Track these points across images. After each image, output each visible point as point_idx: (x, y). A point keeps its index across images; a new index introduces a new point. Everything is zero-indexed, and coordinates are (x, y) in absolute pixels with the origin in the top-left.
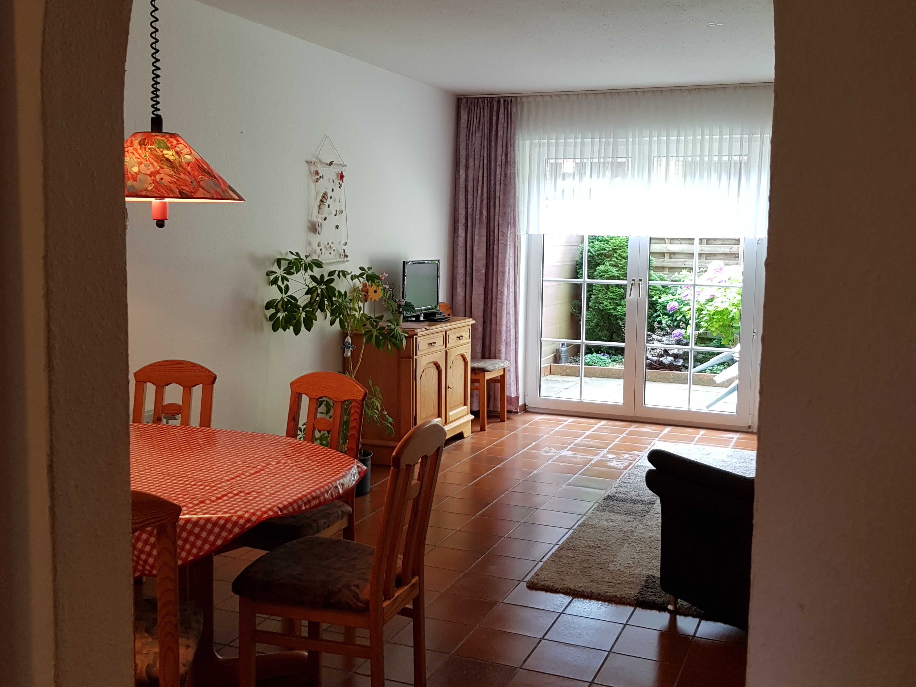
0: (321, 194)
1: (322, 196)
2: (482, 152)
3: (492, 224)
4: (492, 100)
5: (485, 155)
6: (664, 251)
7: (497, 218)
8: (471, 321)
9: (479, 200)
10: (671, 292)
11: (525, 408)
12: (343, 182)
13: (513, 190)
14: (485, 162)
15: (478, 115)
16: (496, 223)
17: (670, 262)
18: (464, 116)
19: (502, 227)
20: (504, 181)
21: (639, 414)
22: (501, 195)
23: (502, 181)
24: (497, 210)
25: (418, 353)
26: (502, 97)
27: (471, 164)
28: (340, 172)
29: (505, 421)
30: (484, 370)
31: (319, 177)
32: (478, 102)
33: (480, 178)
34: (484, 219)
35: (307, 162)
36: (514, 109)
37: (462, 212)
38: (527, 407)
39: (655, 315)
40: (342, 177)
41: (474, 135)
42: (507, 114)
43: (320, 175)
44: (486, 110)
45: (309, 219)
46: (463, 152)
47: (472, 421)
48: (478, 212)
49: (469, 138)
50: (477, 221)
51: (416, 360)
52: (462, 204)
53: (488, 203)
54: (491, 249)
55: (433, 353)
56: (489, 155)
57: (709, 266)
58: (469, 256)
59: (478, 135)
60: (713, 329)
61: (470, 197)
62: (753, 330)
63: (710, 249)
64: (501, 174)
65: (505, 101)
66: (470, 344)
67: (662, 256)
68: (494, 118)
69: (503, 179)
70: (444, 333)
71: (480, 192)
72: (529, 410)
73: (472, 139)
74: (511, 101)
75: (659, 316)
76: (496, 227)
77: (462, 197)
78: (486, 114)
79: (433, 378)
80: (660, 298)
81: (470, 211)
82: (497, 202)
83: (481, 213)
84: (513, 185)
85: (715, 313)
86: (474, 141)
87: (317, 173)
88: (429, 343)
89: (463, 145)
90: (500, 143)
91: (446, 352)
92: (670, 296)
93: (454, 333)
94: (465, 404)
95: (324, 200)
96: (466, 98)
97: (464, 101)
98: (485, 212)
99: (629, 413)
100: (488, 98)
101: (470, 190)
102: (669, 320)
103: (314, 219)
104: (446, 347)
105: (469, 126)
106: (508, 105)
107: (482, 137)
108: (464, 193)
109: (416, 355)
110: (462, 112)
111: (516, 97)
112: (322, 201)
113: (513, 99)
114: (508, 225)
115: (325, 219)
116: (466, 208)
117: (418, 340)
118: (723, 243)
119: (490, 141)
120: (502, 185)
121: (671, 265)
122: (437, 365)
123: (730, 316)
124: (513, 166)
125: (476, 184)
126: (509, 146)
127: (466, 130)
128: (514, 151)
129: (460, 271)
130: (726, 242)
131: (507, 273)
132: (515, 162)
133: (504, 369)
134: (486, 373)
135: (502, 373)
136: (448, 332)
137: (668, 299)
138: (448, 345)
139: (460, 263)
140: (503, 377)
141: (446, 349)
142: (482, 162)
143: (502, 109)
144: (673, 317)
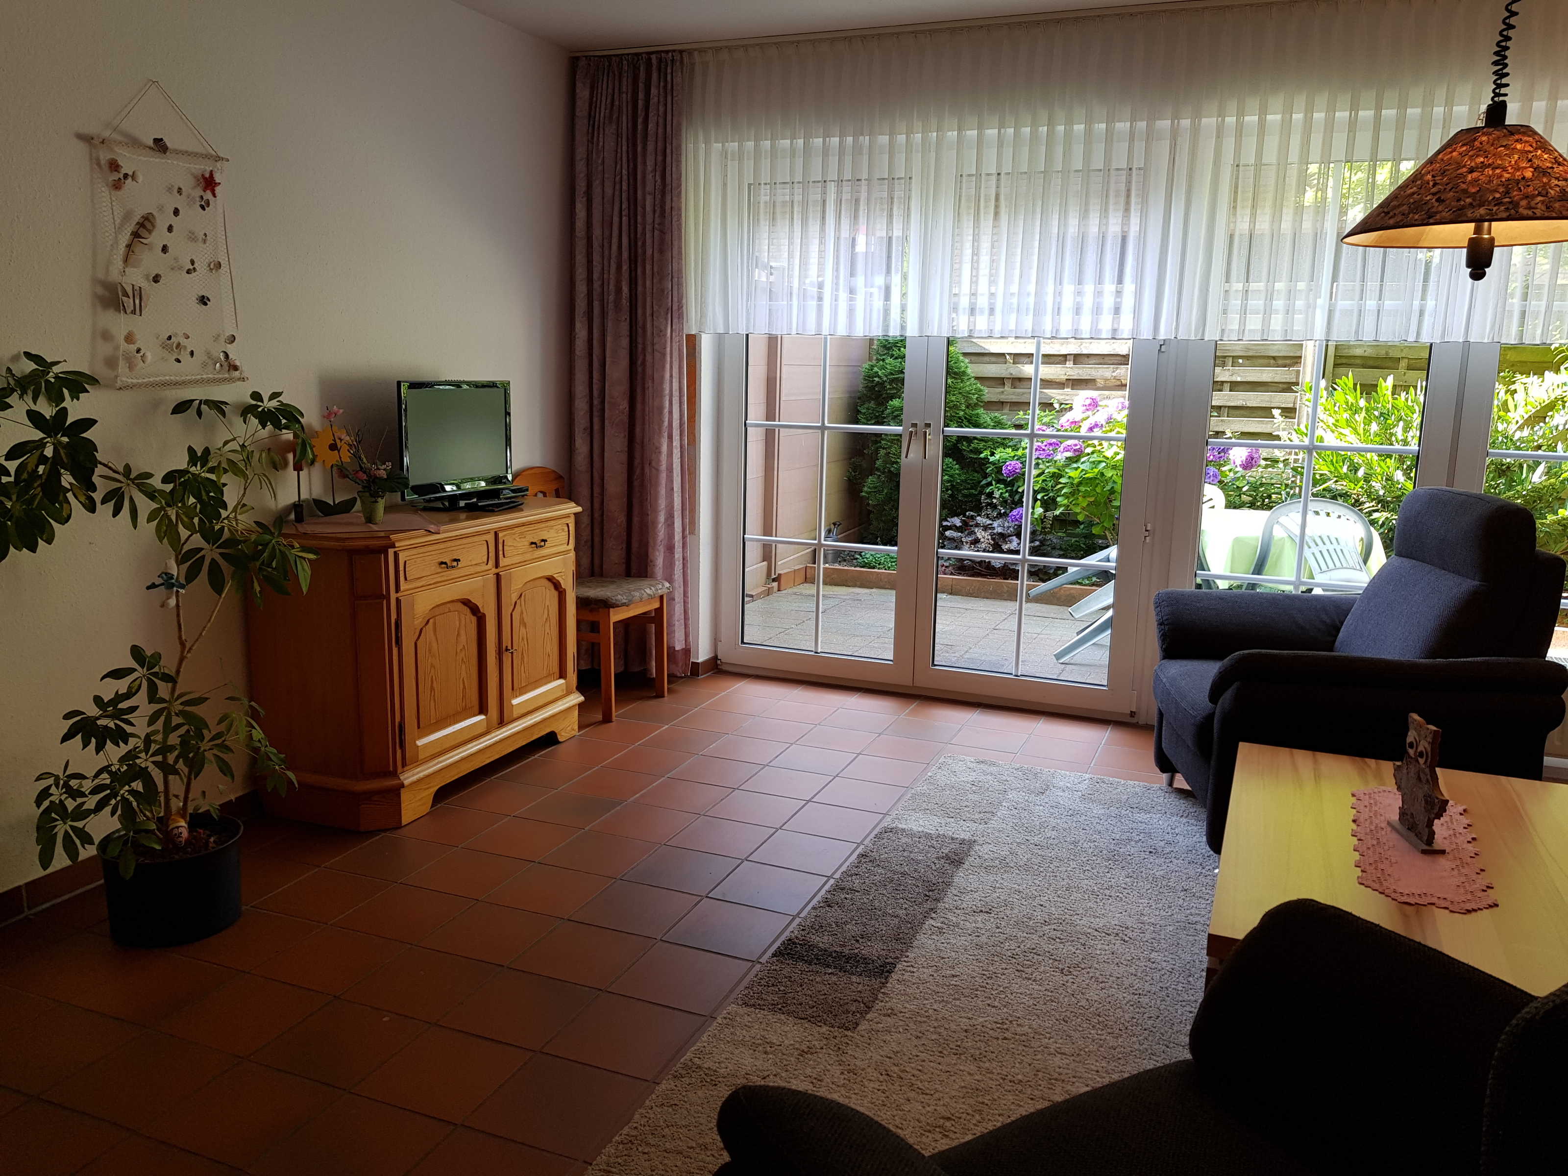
0: (137, 218)
1: (138, 223)
2: (618, 167)
3: (640, 311)
4: (638, 60)
5: (624, 172)
6: (1002, 376)
7: (649, 299)
8: (572, 508)
9: (613, 266)
10: (1010, 444)
11: (717, 665)
12: (214, 195)
13: (675, 243)
14: (625, 187)
15: (610, 91)
16: (648, 312)
17: (1014, 394)
18: (583, 93)
19: (657, 317)
20: (659, 224)
21: (923, 681)
22: (656, 255)
23: (656, 226)
24: (648, 283)
25: (403, 586)
26: (653, 53)
27: (597, 190)
28: (207, 175)
29: (663, 696)
30: (606, 605)
31: (121, 176)
32: (610, 65)
33: (616, 219)
34: (625, 302)
35: (81, 137)
36: (678, 80)
37: (581, 288)
38: (719, 662)
39: (984, 482)
40: (209, 183)
41: (601, 130)
42: (665, 87)
43: (123, 171)
44: (624, 80)
45: (101, 275)
46: (580, 166)
47: (580, 705)
48: (612, 287)
49: (593, 138)
50: (611, 306)
51: (398, 601)
52: (581, 273)
53: (633, 270)
54: (639, 362)
55: (454, 580)
56: (633, 174)
57: (1076, 399)
58: (596, 375)
59: (611, 130)
60: (1078, 510)
61: (596, 258)
62: (1146, 526)
63: (1080, 372)
64: (654, 211)
65: (660, 61)
66: (572, 554)
67: (1000, 384)
68: (641, 95)
69: (657, 221)
70: (490, 538)
71: (615, 247)
72: (724, 668)
73: (598, 139)
74: (673, 60)
75: (990, 484)
76: (649, 319)
77: (580, 258)
78: (624, 90)
79: (458, 635)
80: (993, 454)
81: (596, 285)
82: (648, 267)
83: (619, 290)
84: (675, 233)
85: (1083, 481)
86: (601, 144)
87: (114, 166)
88: (441, 560)
89: (581, 152)
90: (650, 147)
91: (498, 576)
92: (1009, 450)
93: (522, 535)
94: (562, 675)
95: (143, 232)
96: (586, 57)
97: (582, 63)
98: (625, 289)
99: (903, 679)
100: (628, 54)
101: (596, 244)
102: (1007, 491)
103: (115, 276)
104: (497, 565)
105: (593, 113)
106: (667, 66)
107: (618, 135)
108: (584, 251)
109: (398, 590)
110: (579, 85)
111: (681, 52)
112: (136, 235)
113: (677, 57)
114: (667, 314)
115: (156, 279)
116: (590, 281)
117: (402, 557)
118: (1102, 361)
119: (635, 145)
120: (656, 232)
121: (1015, 399)
122: (470, 605)
123: (1108, 488)
124: (675, 192)
125: (607, 233)
126: (668, 151)
127: (586, 121)
128: (679, 162)
129: (581, 405)
130: (1107, 360)
131: (666, 410)
132: (679, 185)
133: (661, 597)
134: (611, 610)
135: (657, 605)
136: (501, 535)
137: (1006, 456)
138: (503, 562)
139: (580, 389)
140: (659, 610)
141: (497, 571)
142: (617, 187)
143: (655, 76)
144: (1013, 486)
